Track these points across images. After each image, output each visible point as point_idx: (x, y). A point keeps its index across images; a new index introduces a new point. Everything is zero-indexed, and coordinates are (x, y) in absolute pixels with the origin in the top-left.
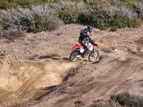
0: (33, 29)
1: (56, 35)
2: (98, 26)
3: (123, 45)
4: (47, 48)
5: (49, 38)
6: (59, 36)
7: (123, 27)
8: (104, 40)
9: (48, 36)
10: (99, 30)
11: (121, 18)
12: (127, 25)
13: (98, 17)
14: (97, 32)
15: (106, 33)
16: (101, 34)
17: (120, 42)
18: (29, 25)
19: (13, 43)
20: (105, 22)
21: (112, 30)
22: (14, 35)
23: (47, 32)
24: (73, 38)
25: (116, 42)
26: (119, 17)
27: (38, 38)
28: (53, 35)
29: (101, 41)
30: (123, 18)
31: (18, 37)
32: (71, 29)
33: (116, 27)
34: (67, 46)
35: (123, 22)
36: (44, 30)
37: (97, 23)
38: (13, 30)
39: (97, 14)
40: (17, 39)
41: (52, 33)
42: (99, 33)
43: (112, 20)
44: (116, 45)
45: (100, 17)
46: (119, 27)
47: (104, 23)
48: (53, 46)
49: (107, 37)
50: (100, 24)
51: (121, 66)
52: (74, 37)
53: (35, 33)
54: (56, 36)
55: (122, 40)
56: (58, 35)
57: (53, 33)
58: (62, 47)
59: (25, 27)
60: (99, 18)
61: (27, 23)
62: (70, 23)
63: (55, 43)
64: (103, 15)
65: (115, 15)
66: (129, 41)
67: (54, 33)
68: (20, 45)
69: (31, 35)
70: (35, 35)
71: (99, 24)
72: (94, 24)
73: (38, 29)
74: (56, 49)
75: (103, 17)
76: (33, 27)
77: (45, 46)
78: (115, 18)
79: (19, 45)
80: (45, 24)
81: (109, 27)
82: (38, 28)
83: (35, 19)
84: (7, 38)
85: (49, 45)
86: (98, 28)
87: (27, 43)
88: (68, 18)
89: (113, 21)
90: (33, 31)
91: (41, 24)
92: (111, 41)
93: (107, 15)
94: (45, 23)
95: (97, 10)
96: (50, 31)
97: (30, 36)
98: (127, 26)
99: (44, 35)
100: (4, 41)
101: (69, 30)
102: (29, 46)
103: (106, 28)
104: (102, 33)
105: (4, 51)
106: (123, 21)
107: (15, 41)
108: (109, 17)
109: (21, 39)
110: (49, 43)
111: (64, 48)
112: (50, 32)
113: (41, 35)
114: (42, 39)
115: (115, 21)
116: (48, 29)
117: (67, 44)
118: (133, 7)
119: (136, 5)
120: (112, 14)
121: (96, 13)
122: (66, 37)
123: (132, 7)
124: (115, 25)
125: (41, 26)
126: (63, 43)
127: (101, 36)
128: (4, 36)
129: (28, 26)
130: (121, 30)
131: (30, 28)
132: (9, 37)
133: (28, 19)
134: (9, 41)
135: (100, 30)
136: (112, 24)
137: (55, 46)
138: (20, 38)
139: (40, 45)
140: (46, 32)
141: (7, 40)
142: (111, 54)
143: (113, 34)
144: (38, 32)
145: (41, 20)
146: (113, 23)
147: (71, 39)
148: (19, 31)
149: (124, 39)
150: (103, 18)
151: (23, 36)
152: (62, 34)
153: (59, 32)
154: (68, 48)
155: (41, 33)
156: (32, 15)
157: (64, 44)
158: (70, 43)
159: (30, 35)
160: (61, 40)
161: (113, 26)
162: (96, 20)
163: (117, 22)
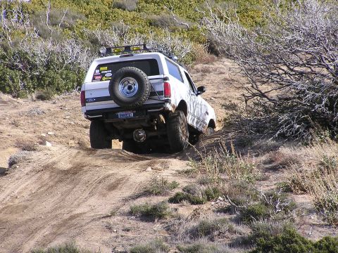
2: (8, 89)
3: (65, 132)
7: (68, 90)
8: (22, 122)
10: (10, 97)
11: (61, 68)
12: (75, 84)
13: (8, 67)
14: (5, 102)
15: (27, 104)
16: (15, 107)
20: (24, 78)
21: (41, 98)
25: (50, 125)
26: (57, 65)
29: (15, 124)
30: (67, 68)
33: (50, 90)
35: (67, 78)
37: (5, 80)
42: (10, 103)
43: (41, 73)
44: (50, 133)
45: (13, 67)
46: (58, 90)
47: (22, 80)
49: (30, 115)
50: (13, 82)
51: (61, 181)
55: (65, 121)
60: (11, 68)
64: (20, 62)
65: (48, 62)
66: (80, 123)
71: (11, 83)
75: (20, 66)
78: (49, 68)
81: (34, 88)
86: (8, 93)
89: (42, 76)
92: (38, 122)
93: (29, 62)
95: (5, 49)
98: (76, 87)
103: (28, 91)
104: (16, 103)
106: (66, 75)
108: (34, 67)
115: (47, 76)
118: (92, 43)
119: (99, 38)
120: (40, 60)
121: (4, 58)
123: (88, 42)
124: (48, 85)
127: (15, 111)
130: (62, 96)
135: (14, 97)
136: (40, 82)
142: (38, 153)
143: (44, 105)
146: (44, 81)
149: (69, 119)
150: (20, 70)
161: (43, 87)
162: (4, 73)
163: (53, 77)
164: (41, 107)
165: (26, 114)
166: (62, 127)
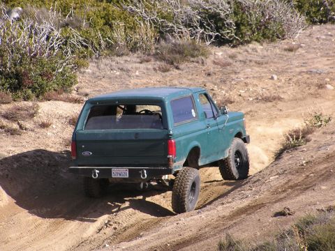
0: (230, 37)
1: (286, 50)
4: (255, 82)
5: (266, 59)
6: (291, 54)
9: (265, 53)
18: (221, 28)
19: (178, 71)
22: (180, 52)
23: (265, 44)
24: (326, 58)
27: (240, 57)
28: (278, 51)
31: (189, 57)
32: (324, 37)
34: (306, 76)
36: (256, 40)
38: (180, 41)
40: (188, 61)
41: (275, 47)
48: (272, 78)
52: (327, 55)
53: (234, 47)
54: (286, 53)
56: (291, 50)
57: (278, 47)
58: (295, 79)
59: (211, 33)
61: (215, 23)
62: (325, 22)
63: (280, 70)
67: (280, 46)
68: (194, 76)
69: (225, 51)
70: (234, 50)
73: (242, 37)
74: (279, 84)
76: (229, 33)
77: (254, 77)
79: (190, 77)
80: (261, 26)
82: (242, 34)
83: (235, 13)
84: (162, 59)
85: (263, 75)
87: (212, 70)
88: (319, 10)
90: (231, 42)
91: (251, 25)
94: (260, 21)
96: (272, 41)
97: (220, 53)
99: (257, 51)
100: (155, 66)
101: (317, 38)
102: (214, 77)
107: (182, 66)
109: (198, 62)
110: (266, 70)
111: (297, 83)
112: (272, 44)
113: (250, 51)
114: (250, 61)
116: (268, 38)
117: (307, 73)
122: (310, 56)
125: (251, 29)
126: (298, 70)
128: (157, 54)
129: (218, 31)
131: (222, 35)
132: (167, 56)
133: (219, 14)
134: (168, 66)
137: (275, 77)
138: (195, 59)
139: (241, 76)
140: (262, 45)
141: (163, 64)
144: (242, 44)
145: (251, 15)
147: (319, 60)
148: (193, 43)
151: (203, 55)
152: (300, 49)
153: (294, 43)
154: (309, 81)
155: (251, 45)
156: (229, 3)
157: (300, 73)
158: (315, 70)
159: (222, 51)
160: (295, 63)
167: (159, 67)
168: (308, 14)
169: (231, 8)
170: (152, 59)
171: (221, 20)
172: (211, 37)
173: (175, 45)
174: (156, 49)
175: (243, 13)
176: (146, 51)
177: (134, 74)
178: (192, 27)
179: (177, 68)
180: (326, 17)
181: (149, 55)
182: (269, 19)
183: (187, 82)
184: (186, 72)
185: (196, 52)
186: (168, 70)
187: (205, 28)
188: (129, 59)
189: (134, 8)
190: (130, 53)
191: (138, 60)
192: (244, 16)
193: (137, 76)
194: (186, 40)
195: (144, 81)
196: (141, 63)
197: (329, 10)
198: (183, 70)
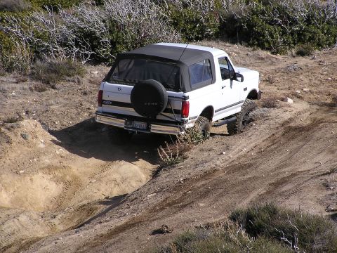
0: (106, 56)
2: (266, 45)
3: (322, 88)
7: (329, 45)
8: (277, 79)
10: (269, 53)
11: (323, 22)
13: (266, 22)
14: (262, 59)
15: (285, 60)
16: (272, 63)
17: (316, 82)
18: (97, 47)
19: (54, 91)
20: (284, 33)
21: (301, 54)
22: (56, 72)
25: (306, 81)
26: (318, 20)
29: (270, 81)
30: (328, 23)
31: (65, 76)
33: (309, 45)
35: (328, 33)
37: (264, 36)
38: (56, 61)
39: (264, 15)
40: (64, 80)
42: (268, 60)
43: (301, 28)
44: (305, 89)
45: (272, 23)
46: (319, 45)
47: (282, 36)
49: (287, 71)
50: (273, 38)
55: (322, 76)
59: (87, 52)
60: (270, 24)
61: (91, 42)
62: (201, 39)
64: (281, 17)
65: (308, 16)
68: (70, 96)
69: (101, 70)
71: (270, 39)
72: (258, 40)
75: (280, 21)
76: (104, 52)
78: (310, 23)
80: (136, 44)
81: (295, 44)
82: (117, 52)
83: (110, 31)
84: (38, 78)
86: (267, 49)
87: (88, 89)
88: (195, 27)
89: (304, 31)
90: (107, 60)
91: (127, 43)
92: (293, 79)
93: (289, 18)
94: (136, 39)
97: (97, 72)
102: (90, 96)
103: (288, 47)
104: (274, 60)
105: (27, 112)
106: (328, 30)
107: (58, 86)
108: (294, 22)
109: (74, 81)
115: (308, 31)
120: (301, 15)
121: (263, 13)
124: (309, 40)
125: (127, 47)
127: (273, 67)
128: (33, 74)
129: (93, 50)
130: (323, 51)
131: (98, 53)
132: (43, 76)
133: (95, 33)
134: (44, 86)
135: (273, 53)
136: (300, 37)
138: (71, 78)
141: (39, 83)
142: (277, 110)
143: (302, 61)
145: (126, 33)
146: (305, 36)
148: (69, 62)
149: (327, 75)
150: (280, 25)
151: (79, 74)
156: (104, 21)
159: (98, 70)
161: (303, 42)
162: (263, 29)
163: (314, 33)
164: (299, 63)
165: (283, 70)
166: (319, 82)
167: (35, 87)
168: (184, 31)
169: (106, 26)
170: (28, 79)
171: (97, 38)
172: (86, 56)
173: (51, 64)
174: (32, 68)
175: (119, 31)
176: (22, 70)
177: (10, 94)
178: (68, 46)
179: (53, 87)
180: (202, 34)
181: (25, 75)
182: (144, 37)
183: (64, 101)
184: (62, 91)
185: (72, 72)
186: (44, 90)
187: (80, 47)
188: (5, 79)
189: (9, 28)
190: (7, 73)
191: (15, 80)
192: (120, 34)
193: (13, 96)
194: (62, 59)
195: (20, 101)
196: (17, 83)
197: (205, 26)
198: (58, 90)
